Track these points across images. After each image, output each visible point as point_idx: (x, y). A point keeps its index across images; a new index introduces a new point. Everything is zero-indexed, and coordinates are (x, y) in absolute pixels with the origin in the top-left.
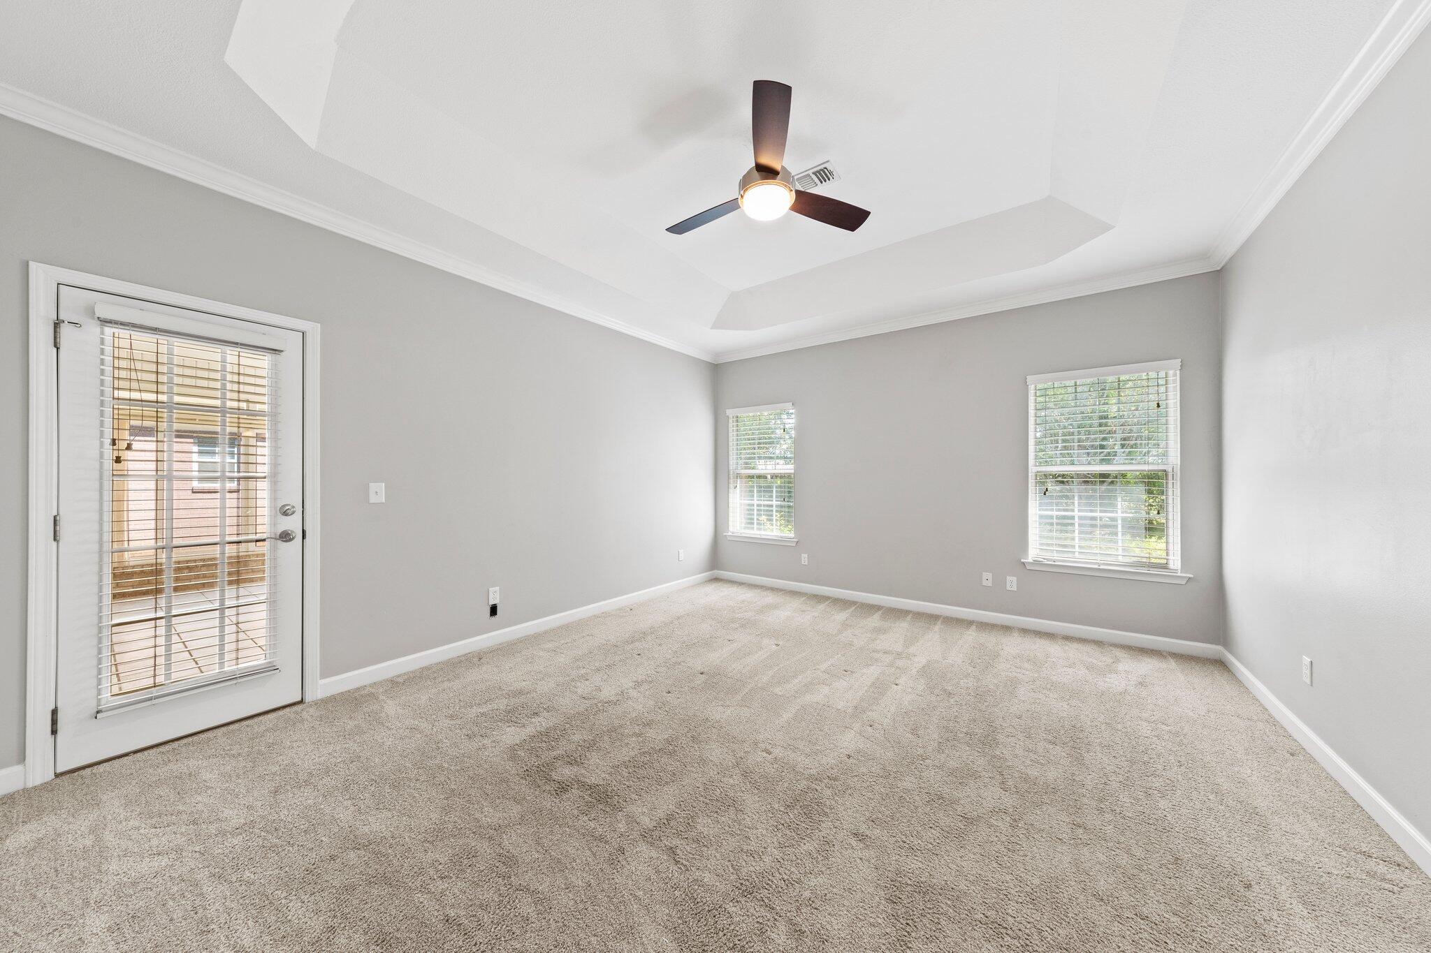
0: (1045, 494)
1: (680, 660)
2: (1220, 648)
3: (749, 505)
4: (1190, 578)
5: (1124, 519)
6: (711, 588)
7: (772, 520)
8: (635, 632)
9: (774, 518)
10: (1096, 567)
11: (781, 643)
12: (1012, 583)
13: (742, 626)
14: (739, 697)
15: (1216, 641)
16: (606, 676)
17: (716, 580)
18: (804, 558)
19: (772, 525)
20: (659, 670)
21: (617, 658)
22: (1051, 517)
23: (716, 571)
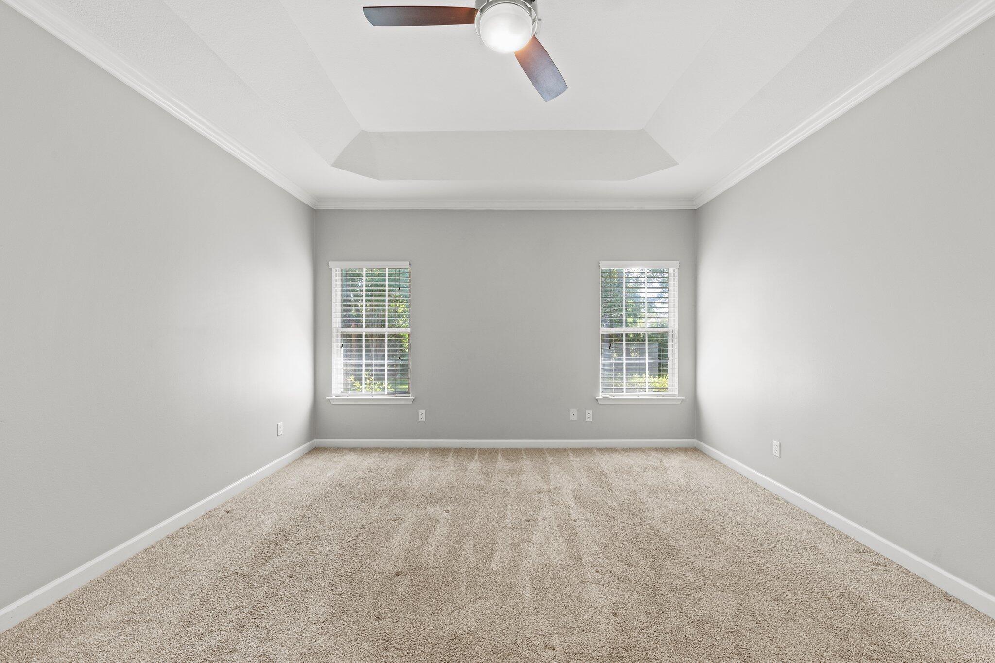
0: (610, 348)
1: (356, 565)
2: (695, 440)
3: (355, 365)
4: (682, 400)
5: (650, 365)
6: (318, 462)
7: (361, 380)
8: (261, 544)
9: (364, 377)
10: (637, 397)
11: (449, 508)
12: (589, 415)
13: (393, 498)
14: (463, 588)
15: (693, 436)
16: (263, 632)
17: (316, 450)
18: (422, 415)
19: (361, 384)
20: (339, 591)
21: (260, 594)
22: (611, 365)
23: (316, 440)
